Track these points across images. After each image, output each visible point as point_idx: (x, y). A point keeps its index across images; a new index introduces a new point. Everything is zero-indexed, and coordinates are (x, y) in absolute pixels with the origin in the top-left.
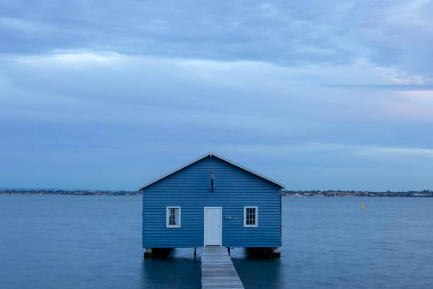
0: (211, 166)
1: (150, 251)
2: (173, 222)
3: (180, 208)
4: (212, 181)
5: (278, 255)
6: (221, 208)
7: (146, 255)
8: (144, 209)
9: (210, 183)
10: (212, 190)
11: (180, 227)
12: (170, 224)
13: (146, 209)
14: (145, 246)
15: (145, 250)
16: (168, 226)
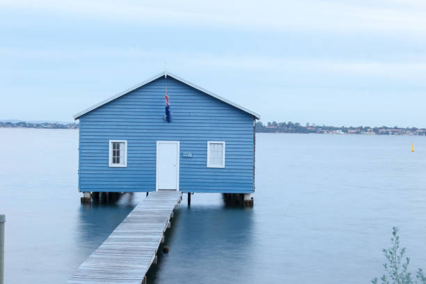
0: (166, 90)
1: (88, 196)
2: (116, 160)
3: (126, 142)
4: (167, 108)
5: (251, 204)
6: (178, 142)
7: (84, 201)
8: (81, 143)
9: (165, 110)
10: (168, 119)
11: (126, 166)
12: (114, 162)
13: (83, 143)
14: (81, 189)
15: (82, 195)
16: (111, 164)
